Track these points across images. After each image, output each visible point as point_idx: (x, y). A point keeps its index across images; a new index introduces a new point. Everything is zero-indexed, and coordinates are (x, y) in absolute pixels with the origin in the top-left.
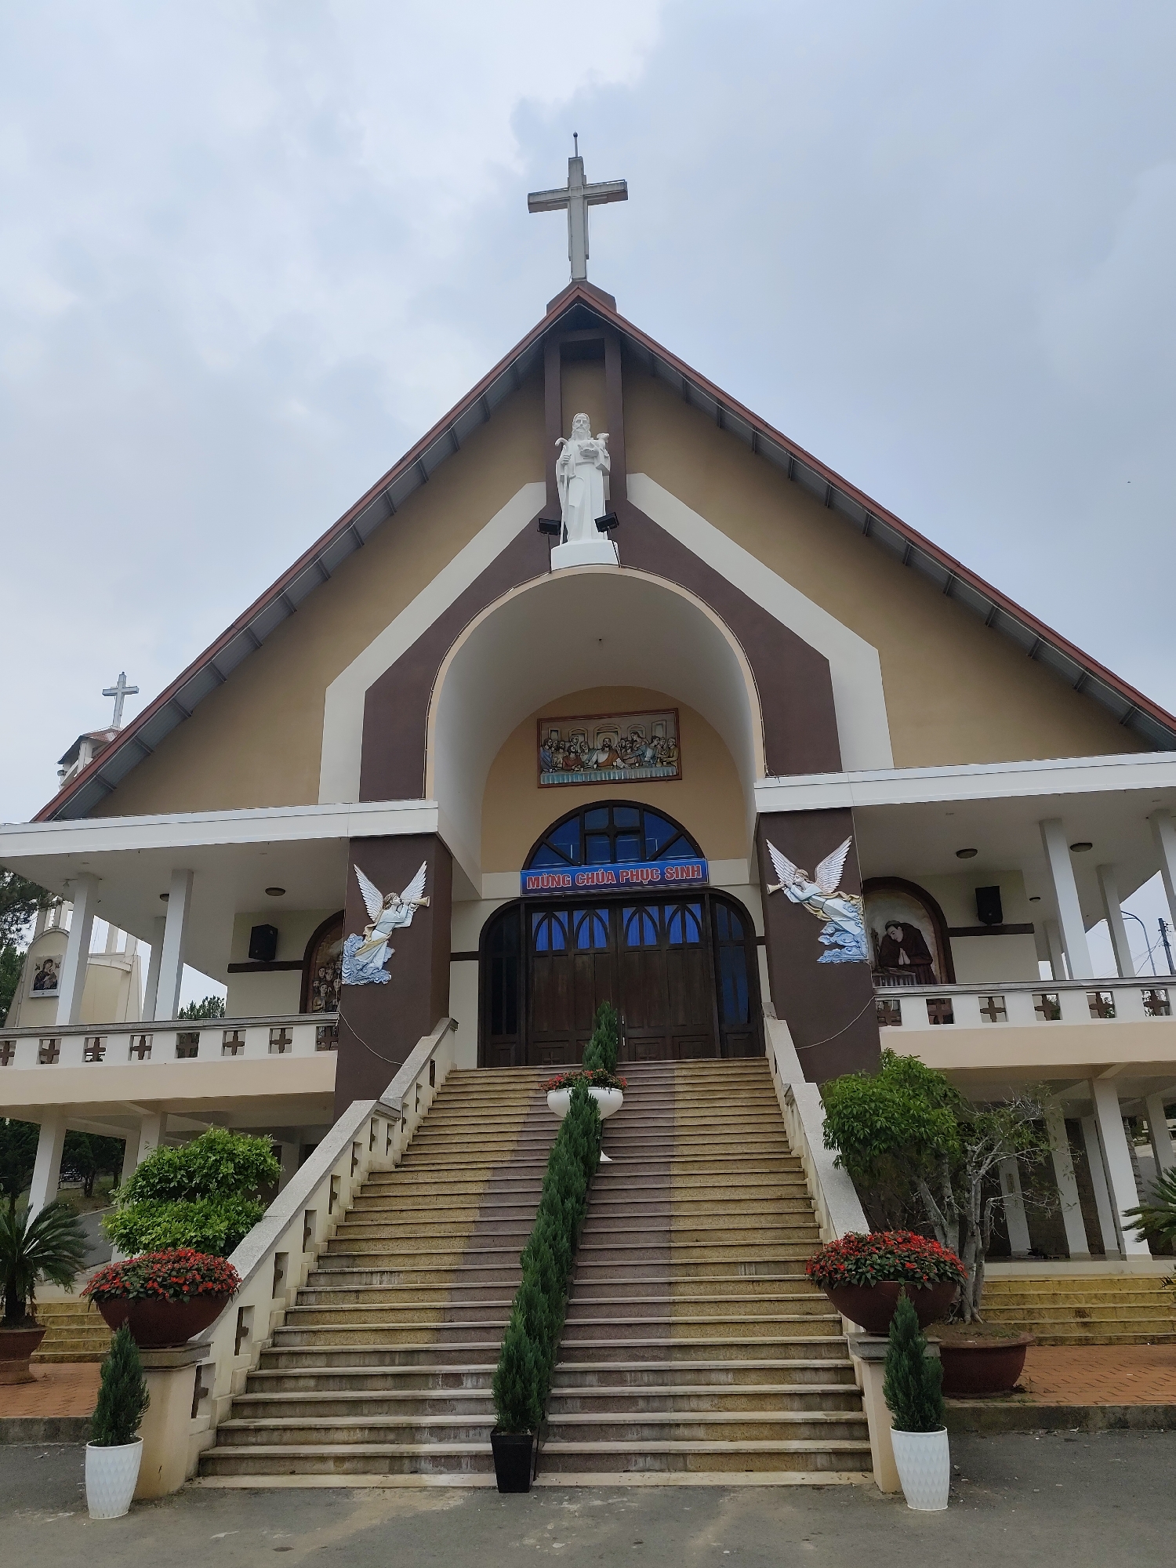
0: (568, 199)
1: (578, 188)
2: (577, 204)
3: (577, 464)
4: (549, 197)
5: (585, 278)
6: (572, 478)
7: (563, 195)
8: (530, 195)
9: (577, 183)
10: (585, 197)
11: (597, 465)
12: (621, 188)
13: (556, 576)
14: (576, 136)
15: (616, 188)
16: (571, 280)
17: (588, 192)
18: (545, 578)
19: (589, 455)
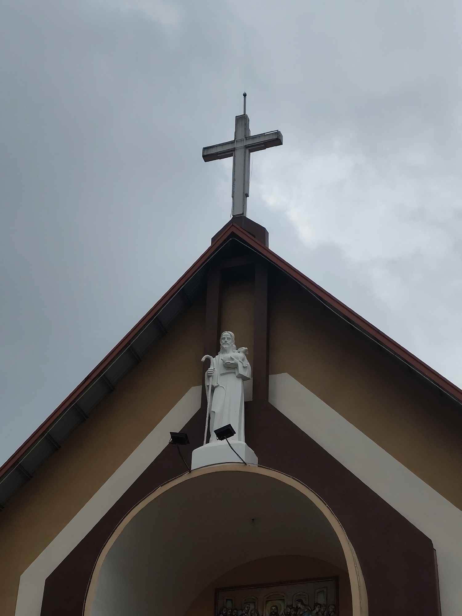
0: (234, 150)
1: (242, 140)
2: (239, 153)
3: (222, 375)
4: (220, 149)
5: (243, 214)
6: (216, 387)
7: (230, 147)
8: (205, 149)
9: (241, 136)
10: (246, 147)
11: (237, 374)
12: (275, 137)
13: (194, 475)
14: (245, 95)
15: (271, 138)
16: (232, 217)
17: (250, 142)
18: (185, 477)
19: (230, 367)
